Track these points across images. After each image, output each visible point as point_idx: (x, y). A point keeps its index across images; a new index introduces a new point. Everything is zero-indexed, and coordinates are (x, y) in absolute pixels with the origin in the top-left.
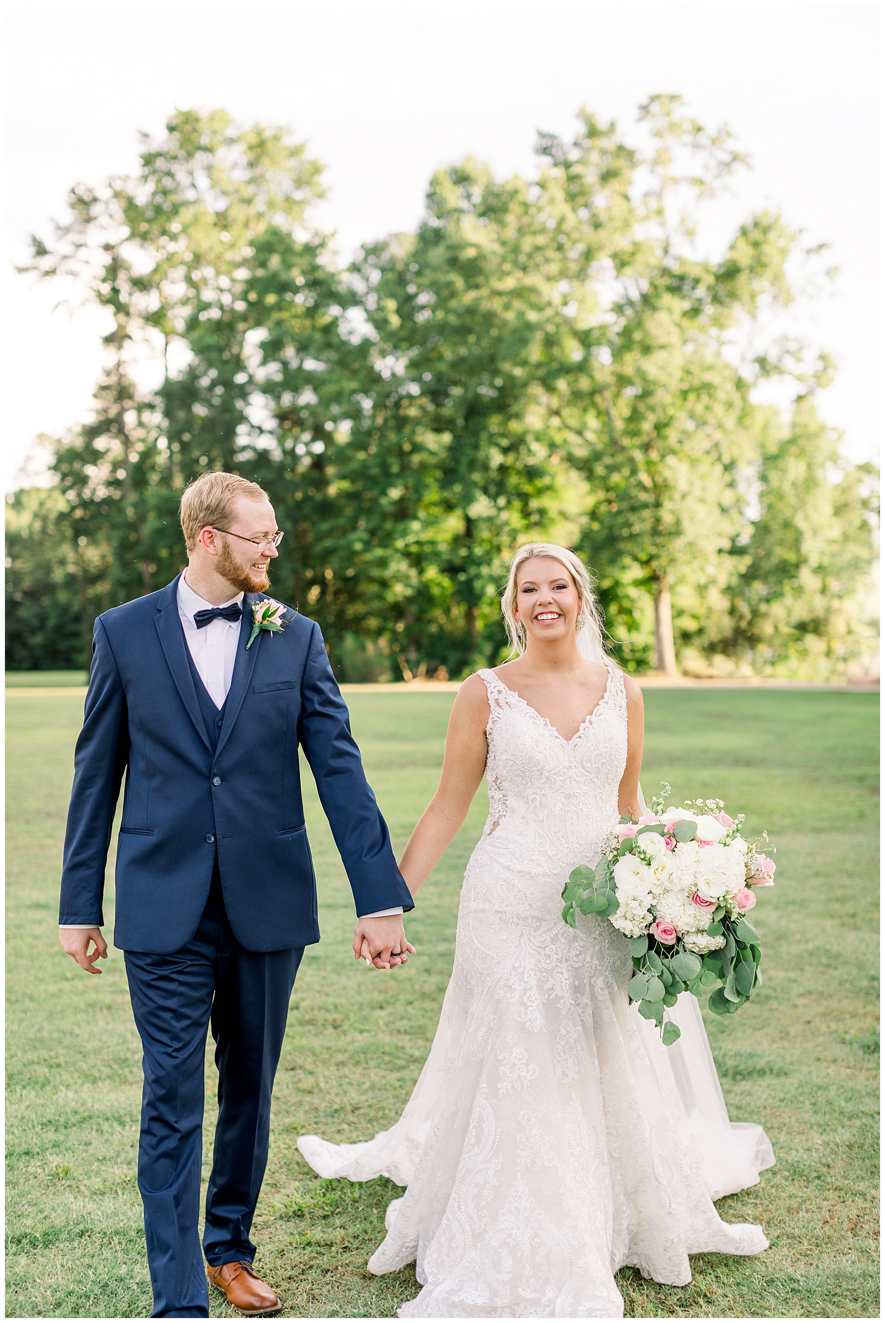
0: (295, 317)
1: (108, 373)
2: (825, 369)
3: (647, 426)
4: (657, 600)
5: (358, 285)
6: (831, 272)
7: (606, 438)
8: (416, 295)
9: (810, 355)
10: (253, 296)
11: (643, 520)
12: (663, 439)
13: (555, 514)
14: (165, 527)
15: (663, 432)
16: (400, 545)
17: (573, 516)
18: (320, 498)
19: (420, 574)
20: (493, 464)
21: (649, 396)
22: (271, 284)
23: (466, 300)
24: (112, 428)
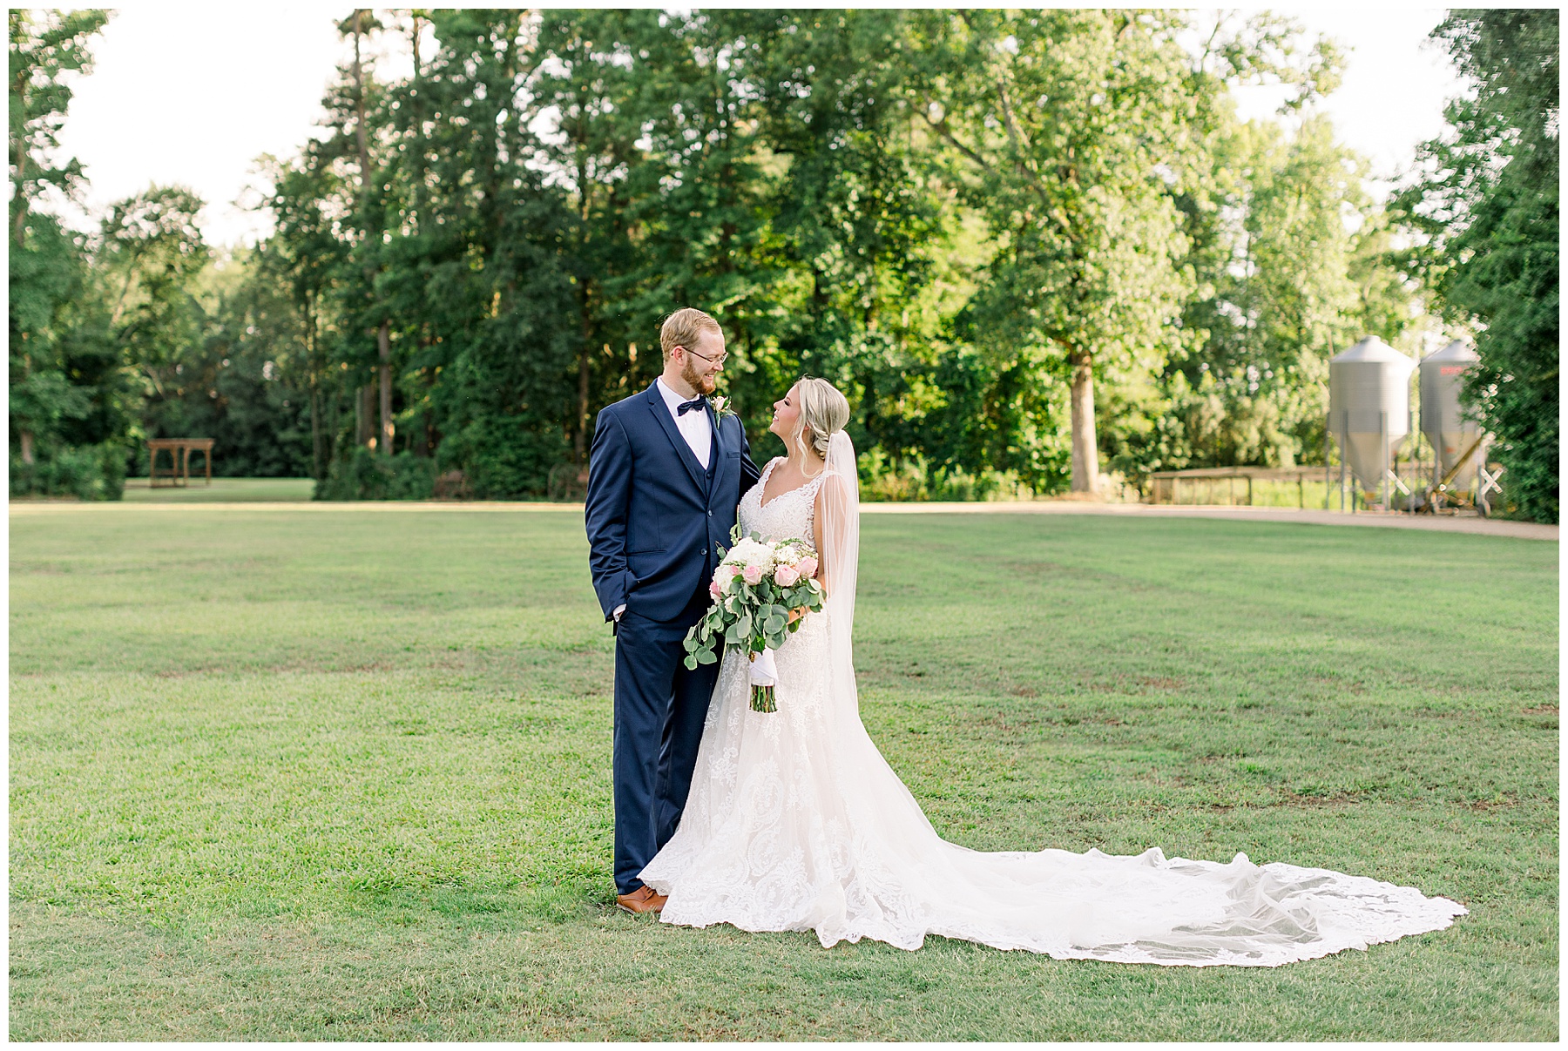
1: (343, 74)
2: (1326, 64)
4: (1076, 389)
7: (1007, 158)
9: (1305, 43)
11: (1054, 275)
12: (1087, 161)
13: (945, 268)
14: (405, 280)
15: (1087, 154)
16: (719, 308)
17: (968, 270)
18: (615, 243)
19: (751, 349)
20: (854, 196)
21: (1065, 100)
24: (350, 146)
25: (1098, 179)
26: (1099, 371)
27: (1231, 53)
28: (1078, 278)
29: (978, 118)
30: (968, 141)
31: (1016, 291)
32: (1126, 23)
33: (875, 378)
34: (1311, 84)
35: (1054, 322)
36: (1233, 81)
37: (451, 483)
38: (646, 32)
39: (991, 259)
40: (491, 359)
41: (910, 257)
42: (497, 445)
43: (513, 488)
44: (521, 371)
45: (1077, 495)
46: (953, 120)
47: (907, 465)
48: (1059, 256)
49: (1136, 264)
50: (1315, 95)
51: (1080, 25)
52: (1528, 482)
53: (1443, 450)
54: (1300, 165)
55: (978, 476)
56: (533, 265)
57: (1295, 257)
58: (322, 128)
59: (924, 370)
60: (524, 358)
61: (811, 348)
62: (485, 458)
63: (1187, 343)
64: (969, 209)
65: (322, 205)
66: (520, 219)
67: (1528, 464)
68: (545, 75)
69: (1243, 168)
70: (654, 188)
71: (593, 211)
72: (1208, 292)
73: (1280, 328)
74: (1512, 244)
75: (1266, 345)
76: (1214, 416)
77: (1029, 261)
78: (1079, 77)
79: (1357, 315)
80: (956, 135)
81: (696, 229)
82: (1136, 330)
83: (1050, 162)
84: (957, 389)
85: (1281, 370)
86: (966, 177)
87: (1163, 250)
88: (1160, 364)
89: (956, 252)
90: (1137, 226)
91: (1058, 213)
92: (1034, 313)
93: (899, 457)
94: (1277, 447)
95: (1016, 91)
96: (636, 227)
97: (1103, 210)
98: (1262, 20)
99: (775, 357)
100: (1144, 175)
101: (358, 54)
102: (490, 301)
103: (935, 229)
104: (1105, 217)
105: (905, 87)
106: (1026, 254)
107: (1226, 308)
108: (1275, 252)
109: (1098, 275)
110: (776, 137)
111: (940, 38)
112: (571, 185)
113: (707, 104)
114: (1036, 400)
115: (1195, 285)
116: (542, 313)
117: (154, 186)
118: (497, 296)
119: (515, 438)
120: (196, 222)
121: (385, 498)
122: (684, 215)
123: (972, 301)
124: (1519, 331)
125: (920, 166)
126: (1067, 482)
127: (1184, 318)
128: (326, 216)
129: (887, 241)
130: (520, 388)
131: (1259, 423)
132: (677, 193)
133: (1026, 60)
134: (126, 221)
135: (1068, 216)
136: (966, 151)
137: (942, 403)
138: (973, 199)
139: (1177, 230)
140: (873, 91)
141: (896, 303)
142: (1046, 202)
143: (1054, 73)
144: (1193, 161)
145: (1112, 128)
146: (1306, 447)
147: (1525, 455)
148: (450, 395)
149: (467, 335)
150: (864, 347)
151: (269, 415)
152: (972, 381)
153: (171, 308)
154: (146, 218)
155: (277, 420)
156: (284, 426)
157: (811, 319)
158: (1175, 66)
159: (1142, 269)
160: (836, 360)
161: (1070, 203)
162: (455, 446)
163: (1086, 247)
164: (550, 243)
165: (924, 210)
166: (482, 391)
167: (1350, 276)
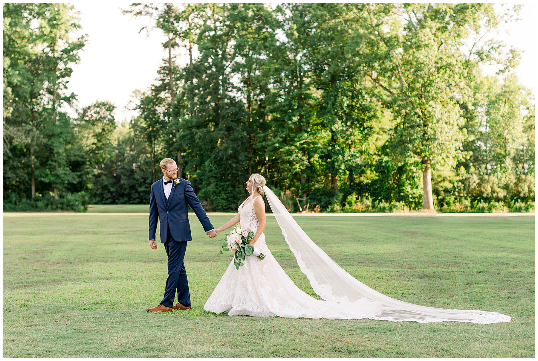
0: (250, 33)
1: (165, 61)
3: (418, 85)
4: (425, 172)
5: (280, 18)
6: (516, 8)
7: (400, 91)
11: (417, 132)
12: (428, 92)
13: (378, 130)
14: (187, 135)
15: (428, 89)
16: (298, 144)
17: (386, 130)
18: (261, 121)
19: (309, 158)
20: (345, 105)
21: (421, 71)
22: (238, 18)
23: (331, 24)
24: (167, 88)
25: (433, 98)
26: (433, 167)
27: (479, 54)
28: (425, 133)
29: (390, 78)
30: (385, 85)
32: (442, 43)
33: (353, 169)
34: (508, 64)
35: (417, 149)
36: (480, 64)
38: (272, 47)
39: (394, 127)
40: (218, 162)
41: (365, 126)
42: (220, 193)
43: (226, 208)
44: (228, 167)
45: (426, 210)
46: (380, 78)
47: (364, 199)
48: (418, 126)
49: (446, 128)
50: (510, 68)
51: (426, 45)
54: (505, 92)
55: (390, 203)
56: (232, 129)
57: (503, 125)
58: (157, 81)
59: (371, 166)
60: (229, 162)
61: (331, 158)
62: (215, 197)
63: (464, 156)
64: (386, 109)
65: (157, 108)
66: (228, 113)
68: (236, 63)
69: (484, 93)
70: (274, 102)
71: (253, 110)
72: (472, 138)
73: (498, 150)
75: (493, 156)
76: (475, 182)
77: (408, 127)
78: (425, 63)
80: (381, 83)
81: (290, 116)
82: (446, 152)
83: (415, 93)
84: (382, 172)
85: (499, 165)
86: (385, 97)
87: (456, 123)
88: (455, 163)
89: (382, 123)
90: (446, 115)
91: (418, 110)
92: (410, 146)
93: (362, 197)
94: (498, 193)
95: (403, 68)
96: (268, 116)
97: (434, 110)
98: (490, 42)
99: (317, 161)
100: (449, 97)
101: (170, 54)
102: (217, 142)
103: (374, 116)
104: (435, 112)
105: (363, 67)
106: (407, 125)
107: (479, 143)
108: (496, 123)
109: (432, 132)
110: (317, 84)
111: (376, 49)
112: (245, 101)
113: (293, 72)
114: (411, 176)
115: (467, 136)
117: (97, 102)
118: (220, 140)
119: (226, 190)
120: (112, 114)
122: (286, 112)
123: (387, 141)
125: (369, 94)
126: (422, 206)
127: (463, 146)
128: (159, 112)
129: (357, 120)
130: (228, 172)
131: (491, 185)
132: (283, 104)
133: (406, 56)
134: (88, 114)
135: (422, 112)
136: (385, 89)
137: (377, 178)
138: (388, 105)
139: (461, 116)
140: (352, 68)
141: (360, 142)
142: (414, 107)
143: (416, 62)
144: (466, 92)
145: (437, 81)
148: (203, 175)
149: (209, 154)
150: (349, 158)
151: (135, 182)
152: (388, 170)
153: (103, 144)
154: (95, 113)
155: (138, 184)
156: (141, 186)
157: (330, 148)
158: (459, 59)
159: (448, 130)
160: (340, 162)
161: (422, 107)
162: (205, 193)
163: (428, 123)
164: (238, 121)
165: (370, 109)
166: (215, 174)
167: (523, 132)
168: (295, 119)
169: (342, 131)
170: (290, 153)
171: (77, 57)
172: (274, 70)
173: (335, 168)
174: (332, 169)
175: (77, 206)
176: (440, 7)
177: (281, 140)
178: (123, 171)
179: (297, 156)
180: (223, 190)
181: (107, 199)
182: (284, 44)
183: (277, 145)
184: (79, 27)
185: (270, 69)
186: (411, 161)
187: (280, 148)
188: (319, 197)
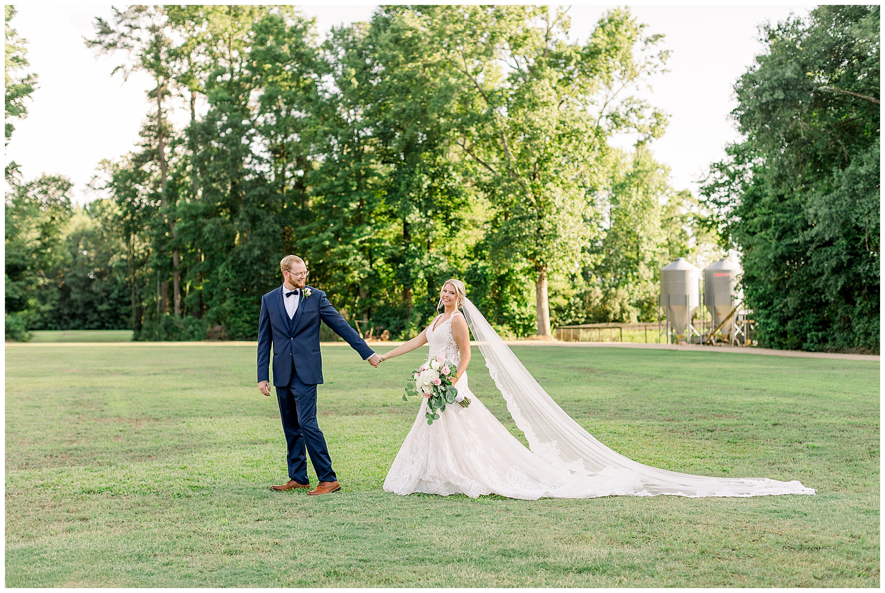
0: (284, 80)
1: (151, 118)
2: (658, 124)
3: (533, 160)
4: (539, 284)
5: (330, 58)
6: (663, 55)
7: (504, 168)
8: (371, 66)
9: (647, 113)
10: (254, 64)
11: (529, 227)
12: (545, 170)
13: (467, 223)
14: (190, 227)
15: (546, 165)
16: (357, 242)
17: (479, 224)
18: (300, 207)
19: (371, 263)
20: (425, 186)
21: (535, 139)
22: (268, 56)
23: (406, 69)
24: (155, 156)
25: (552, 179)
26: (549, 275)
27: (614, 117)
28: (541, 228)
30: (484, 159)
31: (511, 234)
32: (561, 102)
34: (650, 133)
35: (528, 250)
36: (615, 131)
37: (216, 332)
39: (492, 218)
40: (237, 268)
41: (452, 217)
42: (240, 312)
44: (253, 274)
45: (540, 337)
48: (531, 217)
49: (570, 221)
50: (652, 138)
51: (544, 102)
52: (769, 330)
53: (715, 313)
54: (638, 172)
56: (259, 219)
57: (636, 218)
58: (139, 148)
60: (255, 268)
61: (403, 262)
62: (234, 319)
63: (594, 261)
64: (482, 193)
65: (138, 187)
66: (254, 196)
67: (769, 321)
72: (605, 235)
73: (628, 253)
74: (765, 214)
76: (597, 297)
77: (517, 219)
78: (543, 128)
79: (666, 246)
80: (477, 155)
81: (345, 201)
82: (570, 254)
84: (476, 284)
85: (630, 274)
89: (473, 214)
90: (569, 202)
91: (530, 196)
92: (519, 245)
94: (629, 313)
95: (510, 134)
96: (308, 200)
97: (553, 195)
98: (629, 102)
101: (160, 109)
102: (234, 238)
103: (465, 203)
104: (554, 198)
105: (454, 131)
106: (513, 216)
108: (625, 215)
109: (551, 227)
110: (383, 155)
111: (470, 107)
114: (517, 289)
115: (597, 232)
116: (265, 244)
117: (44, 177)
118: (238, 235)
119: (249, 309)
120: (67, 195)
121: (180, 340)
123: (482, 239)
124: (770, 256)
126: (532, 330)
128: (140, 192)
129: (441, 208)
130: (253, 283)
131: (619, 300)
133: (514, 119)
134: (30, 194)
135: (535, 197)
136: (483, 164)
138: (485, 187)
139: (589, 203)
140: (435, 133)
142: (524, 190)
143: (529, 126)
144: (596, 171)
145: (557, 154)
146: (642, 313)
147: (768, 316)
148: (214, 286)
149: (224, 255)
150: (430, 262)
151: (93, 297)
152: (485, 279)
153: (53, 240)
154: (40, 192)
155: (97, 300)
156: (101, 302)
157: (403, 248)
158: (590, 124)
159: (573, 224)
160: (417, 269)
161: (536, 190)
162: (217, 313)
163: (544, 213)
164: (269, 208)
165: (460, 193)
166: (232, 284)
167: (662, 227)
168: (354, 205)
169: (420, 224)
170: (344, 255)
171: (21, 108)
172: (322, 134)
173: (409, 276)
174: (406, 279)
175: (19, 332)
176: (562, 50)
177: (333, 235)
178: (74, 280)
179: (355, 259)
180: (245, 308)
181: (35, 323)
182: (336, 96)
183: (327, 243)
184: (24, 62)
185: (315, 132)
186: (518, 267)
187: (330, 247)
188: (387, 318)
